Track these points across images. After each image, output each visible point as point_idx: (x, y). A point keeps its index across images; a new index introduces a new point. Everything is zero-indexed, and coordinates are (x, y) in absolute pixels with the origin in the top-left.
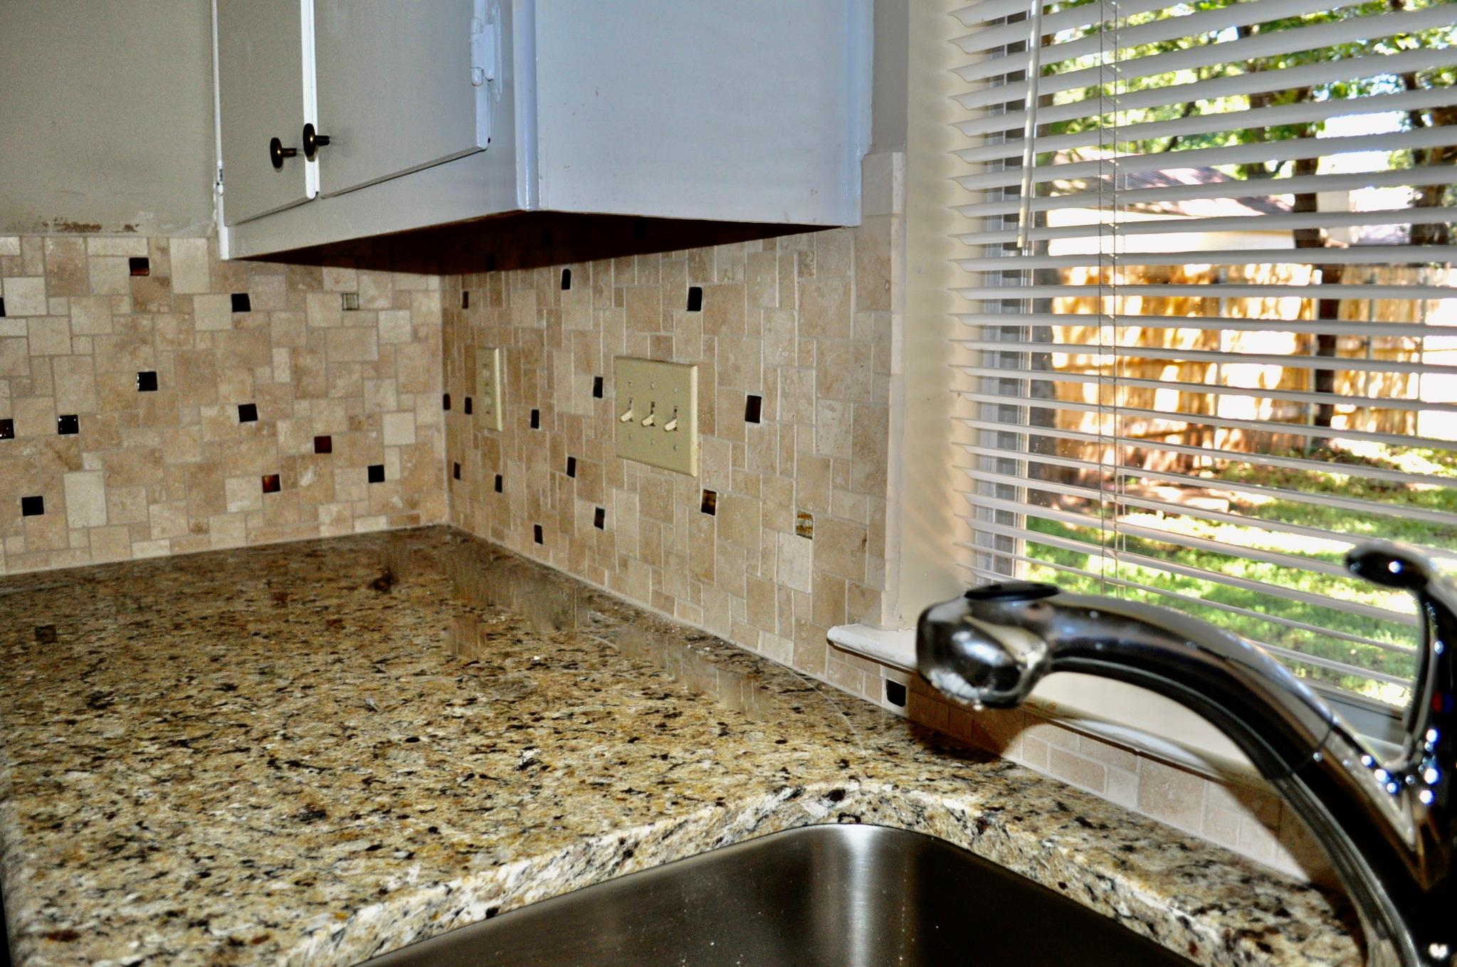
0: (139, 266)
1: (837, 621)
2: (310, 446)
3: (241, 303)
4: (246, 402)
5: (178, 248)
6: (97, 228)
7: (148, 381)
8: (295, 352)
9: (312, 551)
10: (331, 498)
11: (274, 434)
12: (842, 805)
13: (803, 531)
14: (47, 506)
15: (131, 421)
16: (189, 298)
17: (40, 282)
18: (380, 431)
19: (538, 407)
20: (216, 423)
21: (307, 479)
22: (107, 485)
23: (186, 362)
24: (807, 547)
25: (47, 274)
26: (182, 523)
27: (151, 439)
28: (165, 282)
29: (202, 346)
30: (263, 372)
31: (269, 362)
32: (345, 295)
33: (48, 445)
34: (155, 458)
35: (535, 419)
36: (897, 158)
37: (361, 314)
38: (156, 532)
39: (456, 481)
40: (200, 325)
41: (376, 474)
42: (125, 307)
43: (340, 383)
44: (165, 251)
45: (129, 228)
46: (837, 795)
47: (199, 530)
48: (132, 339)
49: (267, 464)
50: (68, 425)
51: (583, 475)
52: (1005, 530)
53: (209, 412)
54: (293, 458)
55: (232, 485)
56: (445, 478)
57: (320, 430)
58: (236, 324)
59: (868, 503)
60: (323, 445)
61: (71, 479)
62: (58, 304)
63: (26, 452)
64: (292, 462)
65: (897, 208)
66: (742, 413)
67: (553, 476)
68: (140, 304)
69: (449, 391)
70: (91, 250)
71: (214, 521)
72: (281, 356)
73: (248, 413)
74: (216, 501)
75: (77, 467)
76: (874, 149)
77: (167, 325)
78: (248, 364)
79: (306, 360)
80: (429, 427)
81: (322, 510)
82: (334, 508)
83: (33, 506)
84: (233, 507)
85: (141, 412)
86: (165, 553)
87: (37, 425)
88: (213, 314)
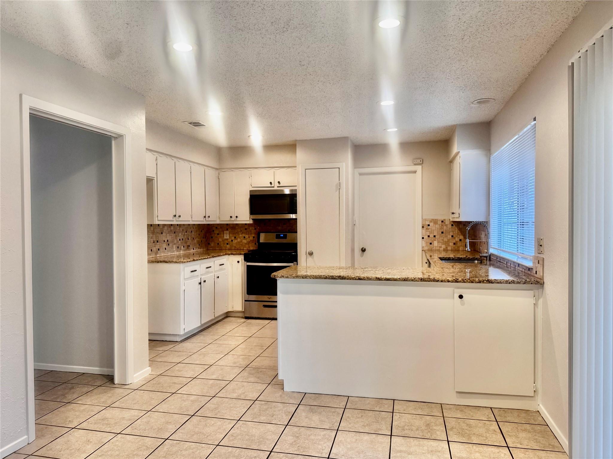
3: (452, 225)
8: (458, 230)
11: (455, 239)
14: (432, 244)
16: (447, 225)
17: (433, 223)
20: (449, 237)
21: (458, 244)
22: (438, 242)
23: (447, 231)
26: (445, 247)
28: (445, 223)
29: (448, 229)
33: (433, 238)
34: (443, 240)
40: (448, 227)
44: (445, 220)
47: (447, 248)
48: (441, 229)
55: (450, 243)
57: (460, 238)
58: (452, 228)
62: (435, 225)
63: (431, 239)
64: (457, 242)
70: (438, 220)
75: (435, 240)
78: (453, 231)
81: (460, 247)
82: (462, 247)
85: (442, 236)
86: (443, 249)
87: (432, 236)
88: (450, 226)
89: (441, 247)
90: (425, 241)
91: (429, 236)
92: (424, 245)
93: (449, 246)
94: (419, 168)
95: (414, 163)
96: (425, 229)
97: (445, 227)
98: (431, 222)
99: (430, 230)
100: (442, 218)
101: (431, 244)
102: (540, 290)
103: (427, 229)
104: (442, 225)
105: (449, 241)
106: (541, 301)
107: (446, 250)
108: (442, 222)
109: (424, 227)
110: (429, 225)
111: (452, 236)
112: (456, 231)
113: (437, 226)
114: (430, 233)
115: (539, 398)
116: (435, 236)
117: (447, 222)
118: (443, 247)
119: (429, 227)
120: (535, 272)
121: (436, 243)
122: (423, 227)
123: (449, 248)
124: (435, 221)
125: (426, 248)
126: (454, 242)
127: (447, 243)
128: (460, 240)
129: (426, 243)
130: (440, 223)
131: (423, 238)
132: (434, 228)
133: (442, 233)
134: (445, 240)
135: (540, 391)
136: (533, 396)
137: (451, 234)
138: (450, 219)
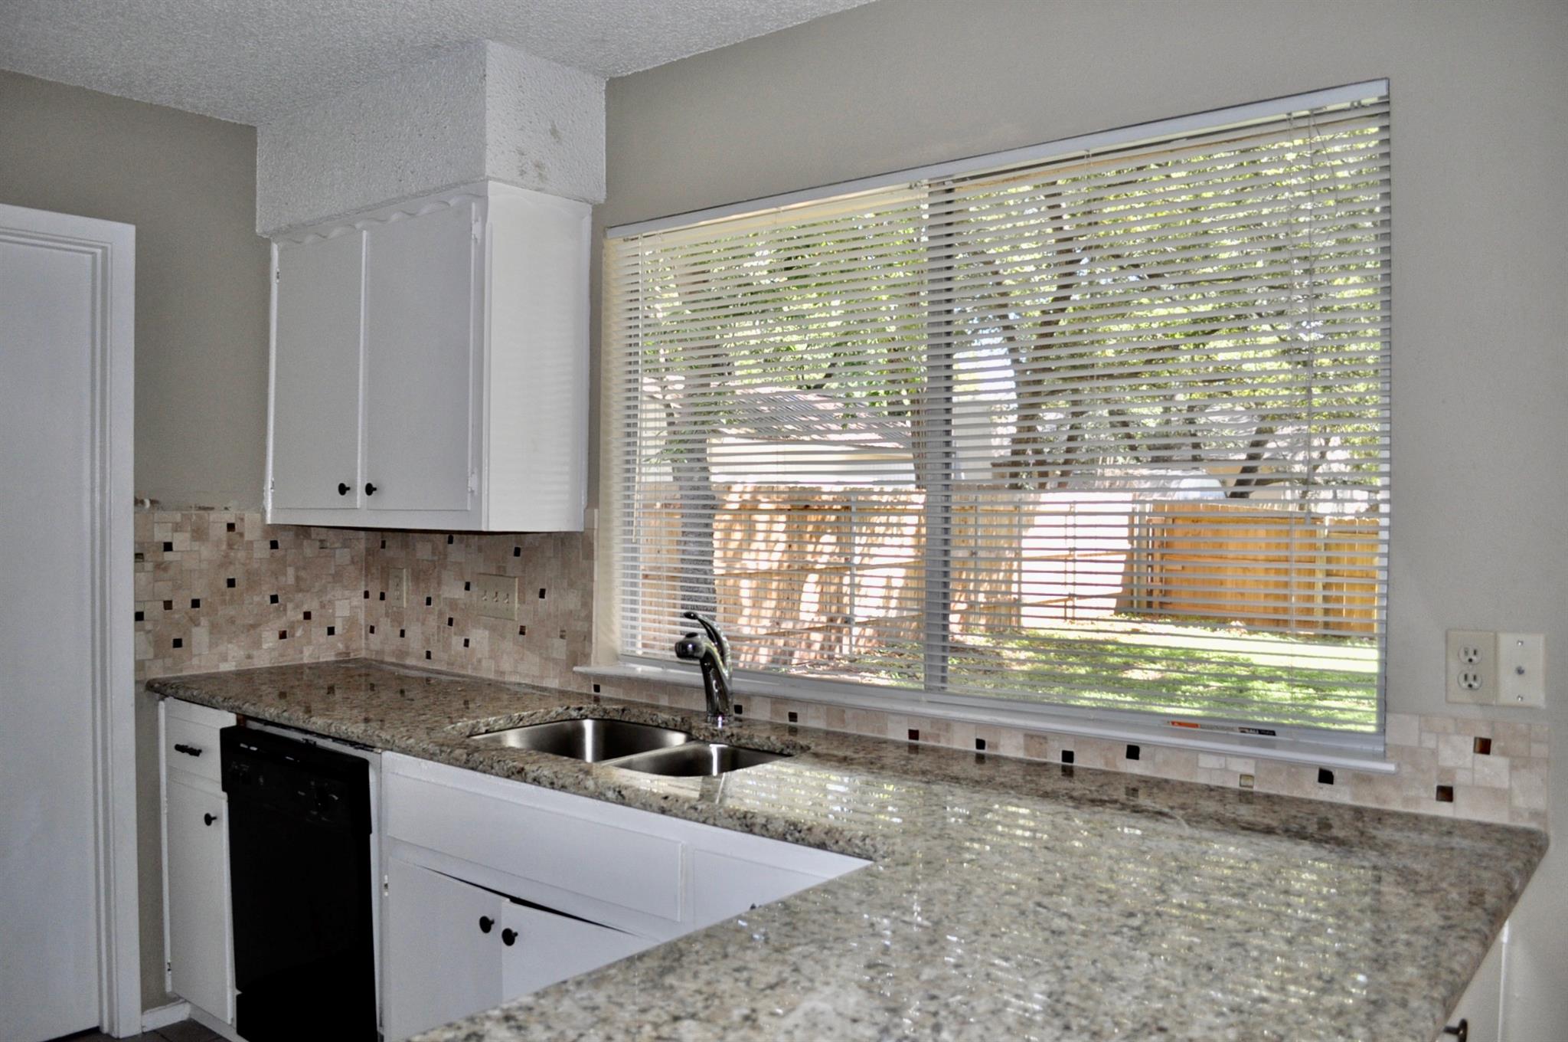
0: (231, 527)
1: (575, 665)
2: (301, 616)
3: (274, 545)
4: (274, 593)
5: (247, 516)
6: (212, 509)
7: (231, 583)
8: (297, 569)
9: (298, 670)
10: (309, 643)
11: (285, 610)
12: (582, 712)
13: (562, 637)
14: (184, 643)
15: (224, 602)
16: (251, 542)
17: (188, 535)
18: (334, 609)
19: (431, 595)
20: (260, 604)
21: (299, 633)
22: (211, 633)
23: (249, 573)
24: (563, 642)
25: (193, 531)
26: (242, 653)
27: (231, 611)
28: (241, 535)
29: (256, 566)
30: (282, 579)
31: (285, 574)
32: (321, 541)
33: (187, 613)
34: (232, 621)
35: (429, 601)
36: (596, 511)
37: (327, 551)
38: (230, 658)
39: (371, 635)
40: (255, 556)
41: (331, 631)
42: (224, 547)
43: (317, 584)
44: (242, 520)
45: (226, 509)
46: (580, 709)
47: (249, 657)
48: (226, 562)
49: (280, 624)
50: (196, 603)
51: (457, 624)
52: (634, 631)
53: (256, 599)
54: (293, 622)
55: (265, 634)
56: (363, 632)
57: (306, 608)
58: (272, 556)
59: (586, 625)
60: (307, 616)
61: (195, 630)
62: (196, 546)
63: (177, 616)
64: (293, 625)
65: (596, 527)
66: (538, 595)
67: (439, 627)
68: (230, 546)
69: (368, 589)
70: (211, 519)
71: (255, 653)
72: (291, 571)
73: (274, 599)
74: (257, 644)
75: (198, 625)
76: (588, 507)
77: (241, 555)
78: (275, 574)
79: (302, 574)
80: (356, 607)
81: (305, 649)
82: (311, 648)
83: (178, 643)
84: (265, 646)
85: (227, 598)
86: (233, 669)
87: (182, 604)
88: (262, 550)
89: (221, 660)
90: (149, 632)
91: (167, 605)
92: (144, 651)
93: (258, 649)
96: (149, 566)
97: (243, 553)
98: (177, 528)
99: (172, 573)
100: (230, 510)
103: (160, 566)
105: (258, 620)
109: (147, 556)
110: (168, 547)
112: (294, 571)
113: (209, 551)
114: (176, 586)
117: (252, 532)
118: (234, 655)
119: (168, 556)
121: (200, 640)
122: (139, 556)
124: (197, 526)
125: (155, 672)
126: (283, 627)
127: (249, 635)
129: (155, 642)
130: (219, 532)
131: (139, 616)
132: (191, 562)
134: (243, 619)
137: (269, 586)
138: (264, 516)
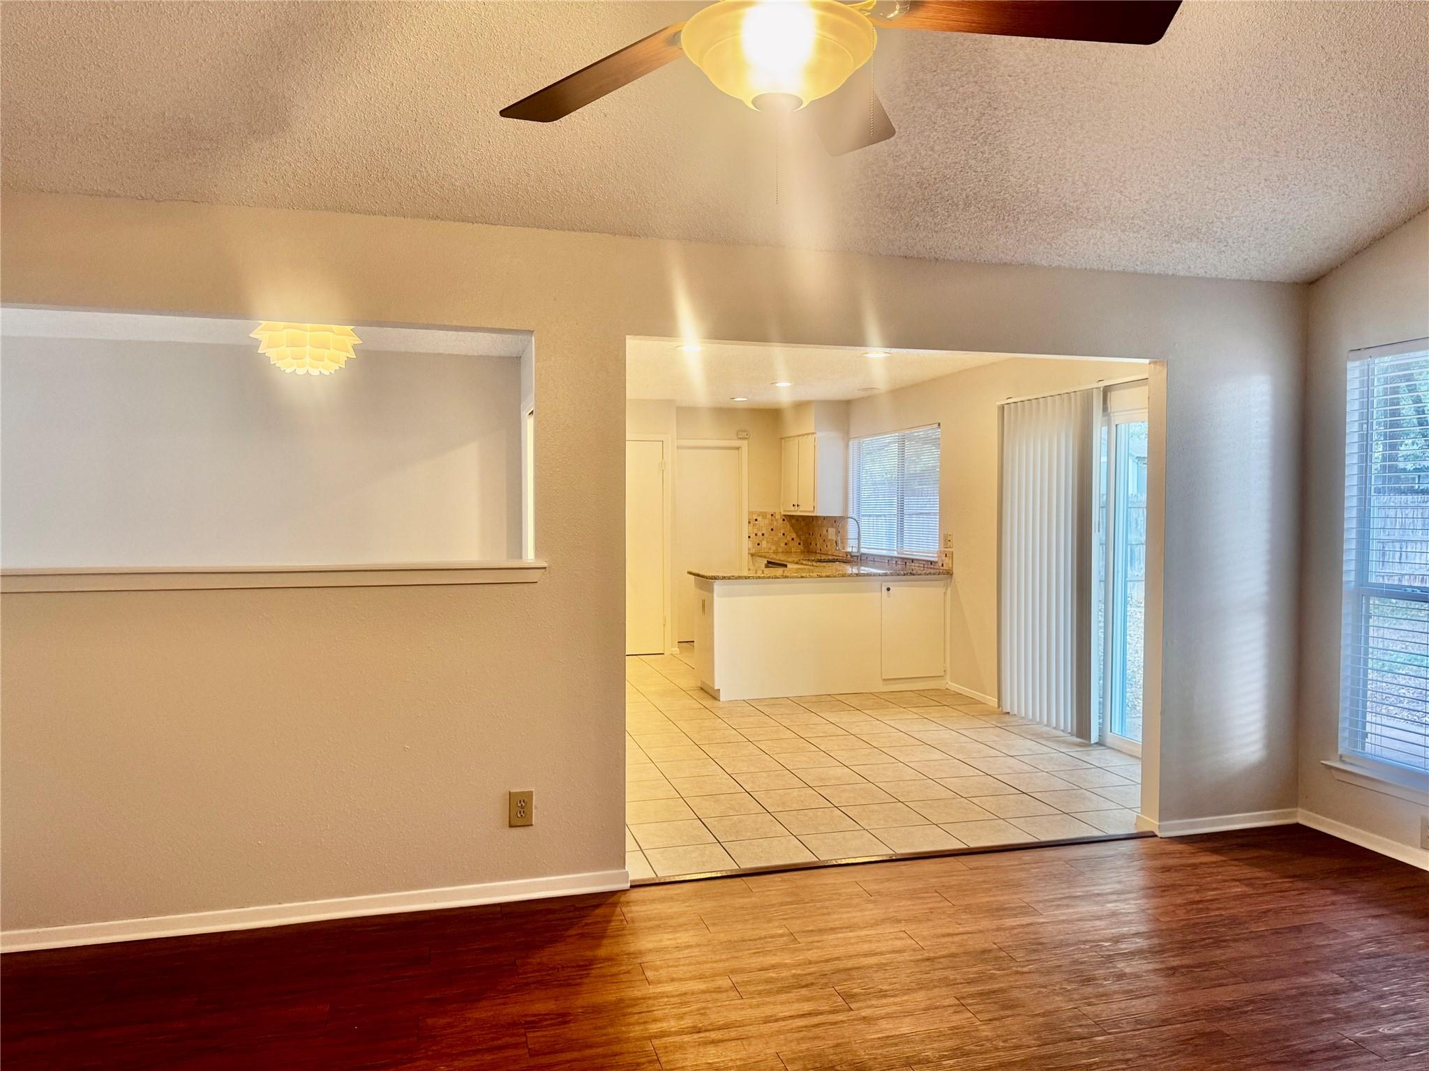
5: (777, 512)
14: (760, 544)
16: (778, 519)
17: (761, 517)
28: (775, 517)
33: (761, 537)
40: (779, 523)
44: (775, 513)
58: (783, 523)
87: (760, 534)
88: (780, 521)
89: (770, 549)
90: (751, 541)
91: (756, 535)
92: (750, 546)
93: (780, 547)
94: (745, 443)
95: (739, 436)
96: (752, 525)
97: (775, 523)
98: (759, 515)
99: (757, 526)
100: (772, 511)
101: (758, 544)
102: (949, 580)
103: (754, 525)
104: (772, 520)
105: (780, 539)
106: (949, 590)
107: (776, 552)
108: (772, 515)
109: (751, 522)
110: (756, 520)
111: (784, 534)
112: (789, 527)
113: (767, 521)
114: (758, 530)
115: (948, 676)
116: (763, 535)
117: (778, 517)
118: (774, 548)
119: (756, 522)
120: (941, 565)
121: (764, 544)
122: (749, 522)
123: (780, 550)
124: (764, 515)
125: (753, 551)
126: (786, 541)
127: (777, 543)
128: (793, 539)
129: (753, 543)
130: (769, 516)
131: (749, 537)
132: (762, 524)
133: (772, 530)
134: (776, 539)
135: (948, 671)
136: (943, 675)
137: (782, 532)
138: (781, 513)
